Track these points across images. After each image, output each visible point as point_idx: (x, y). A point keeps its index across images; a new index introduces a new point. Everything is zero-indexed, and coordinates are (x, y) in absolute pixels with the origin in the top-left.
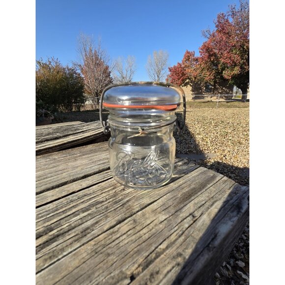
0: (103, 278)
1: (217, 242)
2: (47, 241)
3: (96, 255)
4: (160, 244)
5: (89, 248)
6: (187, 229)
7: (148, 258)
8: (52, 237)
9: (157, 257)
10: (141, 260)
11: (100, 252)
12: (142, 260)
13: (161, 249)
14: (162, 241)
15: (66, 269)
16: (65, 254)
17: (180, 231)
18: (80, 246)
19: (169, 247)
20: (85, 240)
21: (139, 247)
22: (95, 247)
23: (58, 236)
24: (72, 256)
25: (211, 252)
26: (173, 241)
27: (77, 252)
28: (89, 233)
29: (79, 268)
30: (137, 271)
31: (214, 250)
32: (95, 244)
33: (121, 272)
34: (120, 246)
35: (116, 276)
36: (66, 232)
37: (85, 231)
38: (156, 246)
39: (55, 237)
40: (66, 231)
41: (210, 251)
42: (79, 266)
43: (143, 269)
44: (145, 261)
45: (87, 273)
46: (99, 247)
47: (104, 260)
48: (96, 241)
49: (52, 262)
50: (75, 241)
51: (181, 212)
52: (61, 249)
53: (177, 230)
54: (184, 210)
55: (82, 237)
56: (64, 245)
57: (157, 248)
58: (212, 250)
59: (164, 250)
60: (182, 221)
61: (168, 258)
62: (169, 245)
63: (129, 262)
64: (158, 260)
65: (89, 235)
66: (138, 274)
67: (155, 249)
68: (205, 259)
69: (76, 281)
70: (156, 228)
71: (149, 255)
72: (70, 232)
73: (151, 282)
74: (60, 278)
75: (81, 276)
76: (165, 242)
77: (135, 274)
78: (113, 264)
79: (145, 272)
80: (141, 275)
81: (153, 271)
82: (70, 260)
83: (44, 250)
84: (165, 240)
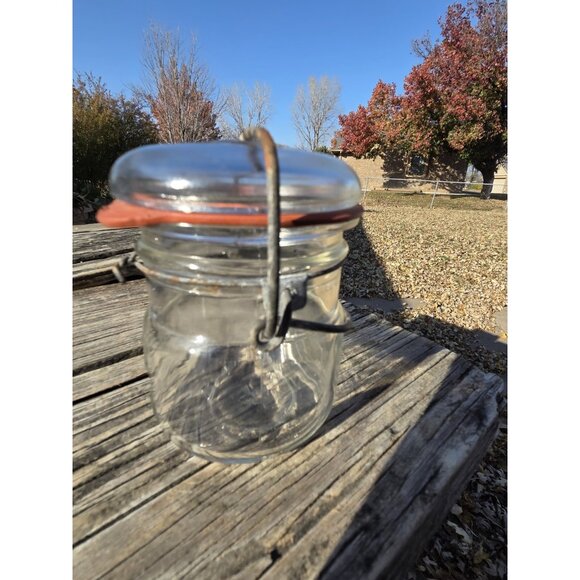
0: (216, 555)
1: (439, 485)
2: (95, 478)
3: (199, 508)
4: (329, 488)
5: (184, 492)
6: (381, 457)
7: (306, 514)
8: (105, 468)
9: (323, 513)
10: (291, 518)
11: (207, 502)
12: (293, 519)
13: (330, 496)
14: (332, 480)
15: (138, 536)
16: (134, 504)
17: (368, 461)
18: (166, 489)
19: (347, 493)
20: (174, 476)
21: (285, 493)
22: (197, 492)
23: (117, 467)
24: (149, 510)
25: (429, 504)
26: (353, 480)
27: (159, 502)
28: (182, 462)
29: (164, 535)
30: (283, 540)
31: (434, 500)
32: (196, 486)
33: (252, 542)
34: (248, 490)
35: (242, 550)
36: (133, 460)
37: (173, 457)
38: (320, 490)
39: (111, 469)
40: (133, 456)
41: (426, 503)
42: (165, 530)
43: (297, 538)
44: (299, 521)
45: (183, 545)
46: (204, 492)
47: (216, 519)
48: (198, 480)
49: (109, 520)
50: (154, 478)
51: (367, 422)
52: (125, 495)
53: (360, 459)
54: (373, 419)
55: (169, 470)
56: (132, 485)
57: (321, 494)
58: (430, 501)
59: (337, 500)
60: (370, 441)
61: (345, 515)
62: (345, 488)
63: (267, 524)
64: (325, 519)
65: (181, 467)
66: (287, 547)
67: (318, 497)
68: (417, 518)
69: (161, 560)
70: (320, 453)
71: (306, 510)
72: (142, 460)
73: (313, 563)
74: (126, 555)
75: (171, 550)
76: (337, 483)
77: (281, 546)
78: (235, 527)
79: (299, 543)
80: (293, 549)
81: (316, 541)
82: (145, 517)
83: (89, 496)
84: (337, 479)
